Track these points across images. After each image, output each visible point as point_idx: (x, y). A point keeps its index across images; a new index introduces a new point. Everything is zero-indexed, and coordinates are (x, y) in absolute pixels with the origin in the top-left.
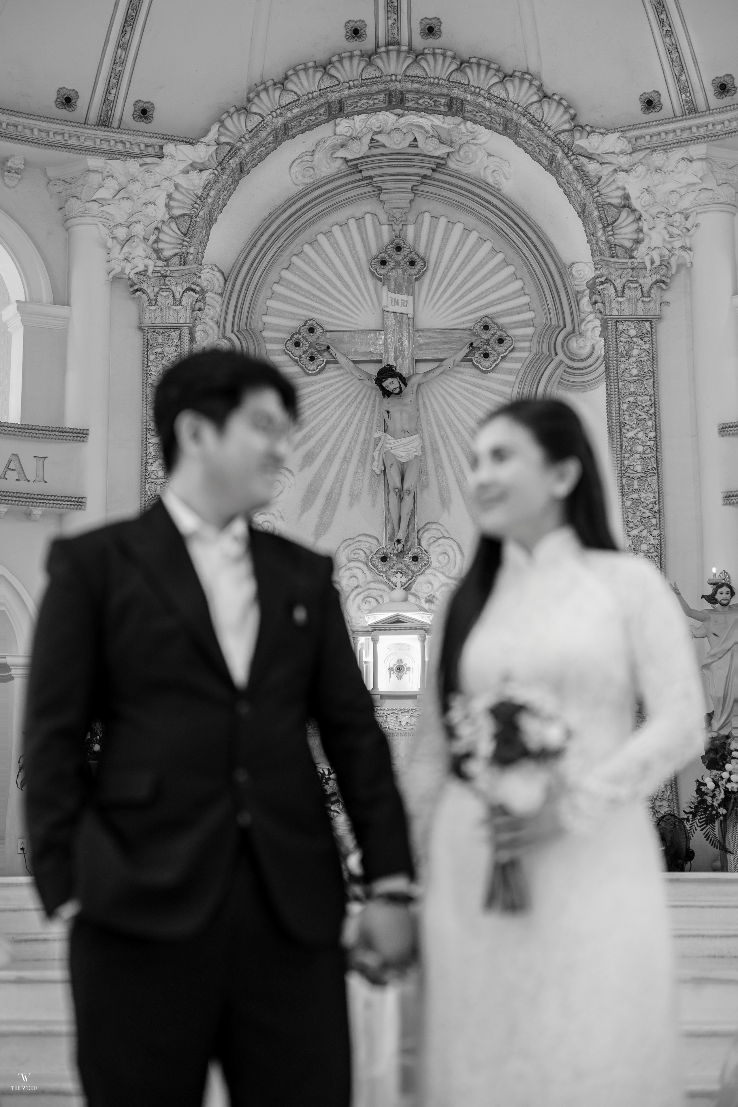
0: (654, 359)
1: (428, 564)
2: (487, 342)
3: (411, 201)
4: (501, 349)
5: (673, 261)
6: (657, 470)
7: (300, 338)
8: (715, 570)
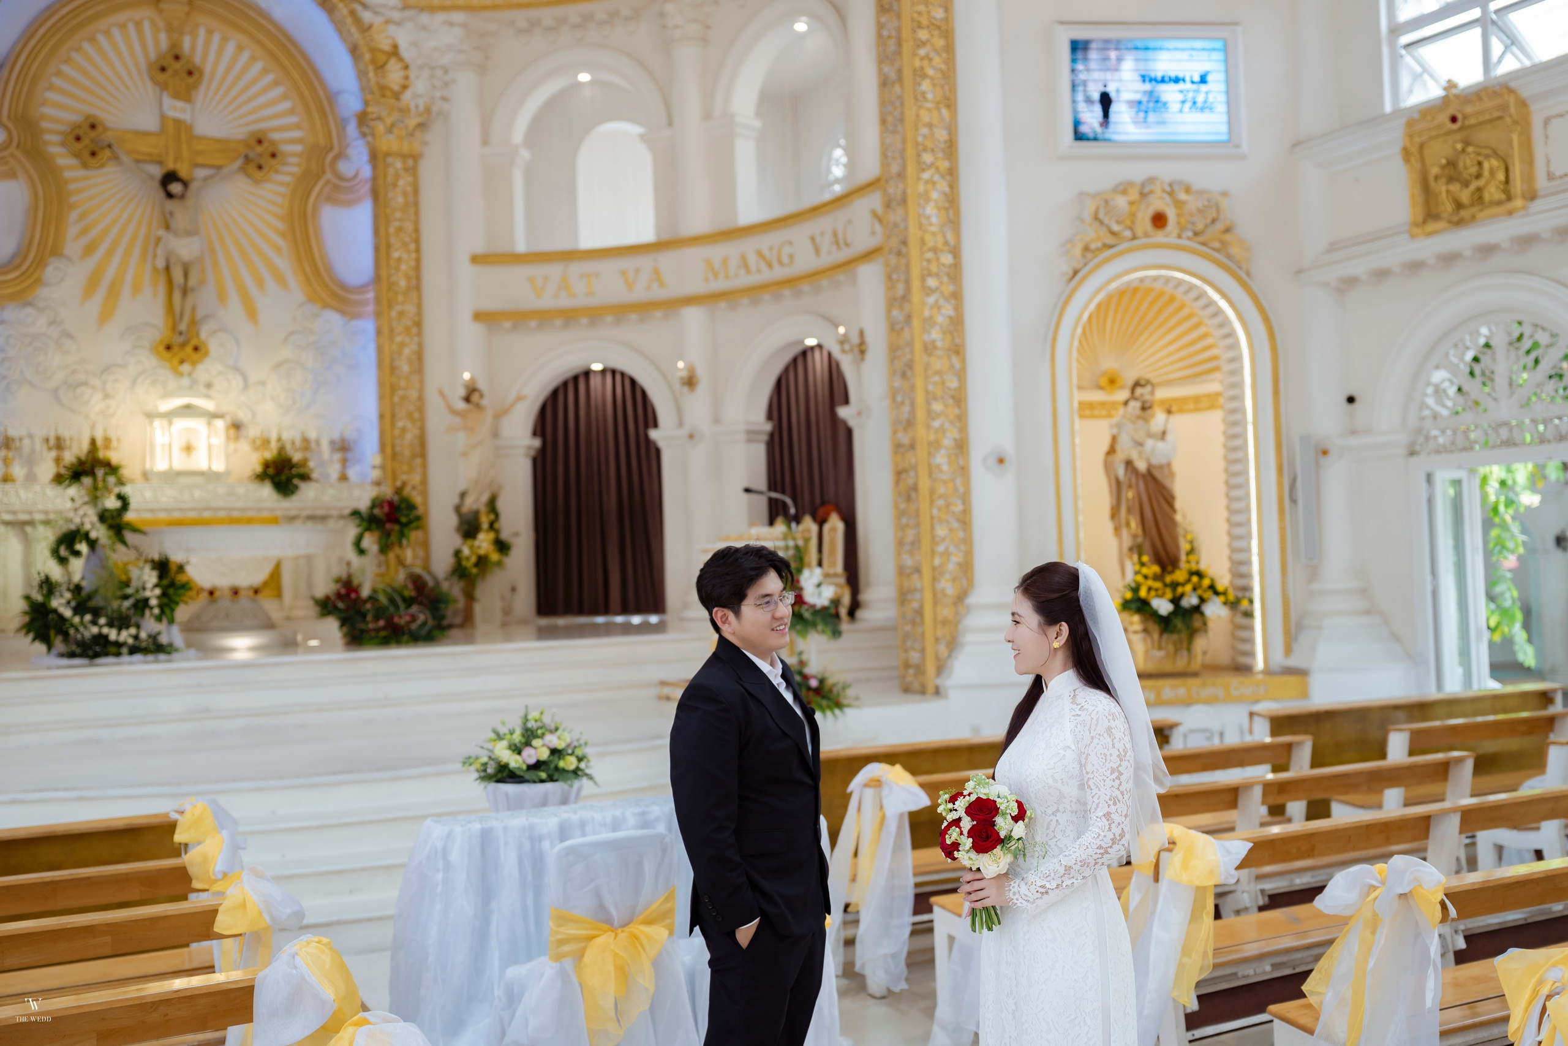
0: (416, 191)
1: (206, 354)
2: (261, 155)
3: (188, 14)
4: (273, 162)
5: (435, 109)
6: (418, 288)
7: (80, 132)
8: (467, 376)
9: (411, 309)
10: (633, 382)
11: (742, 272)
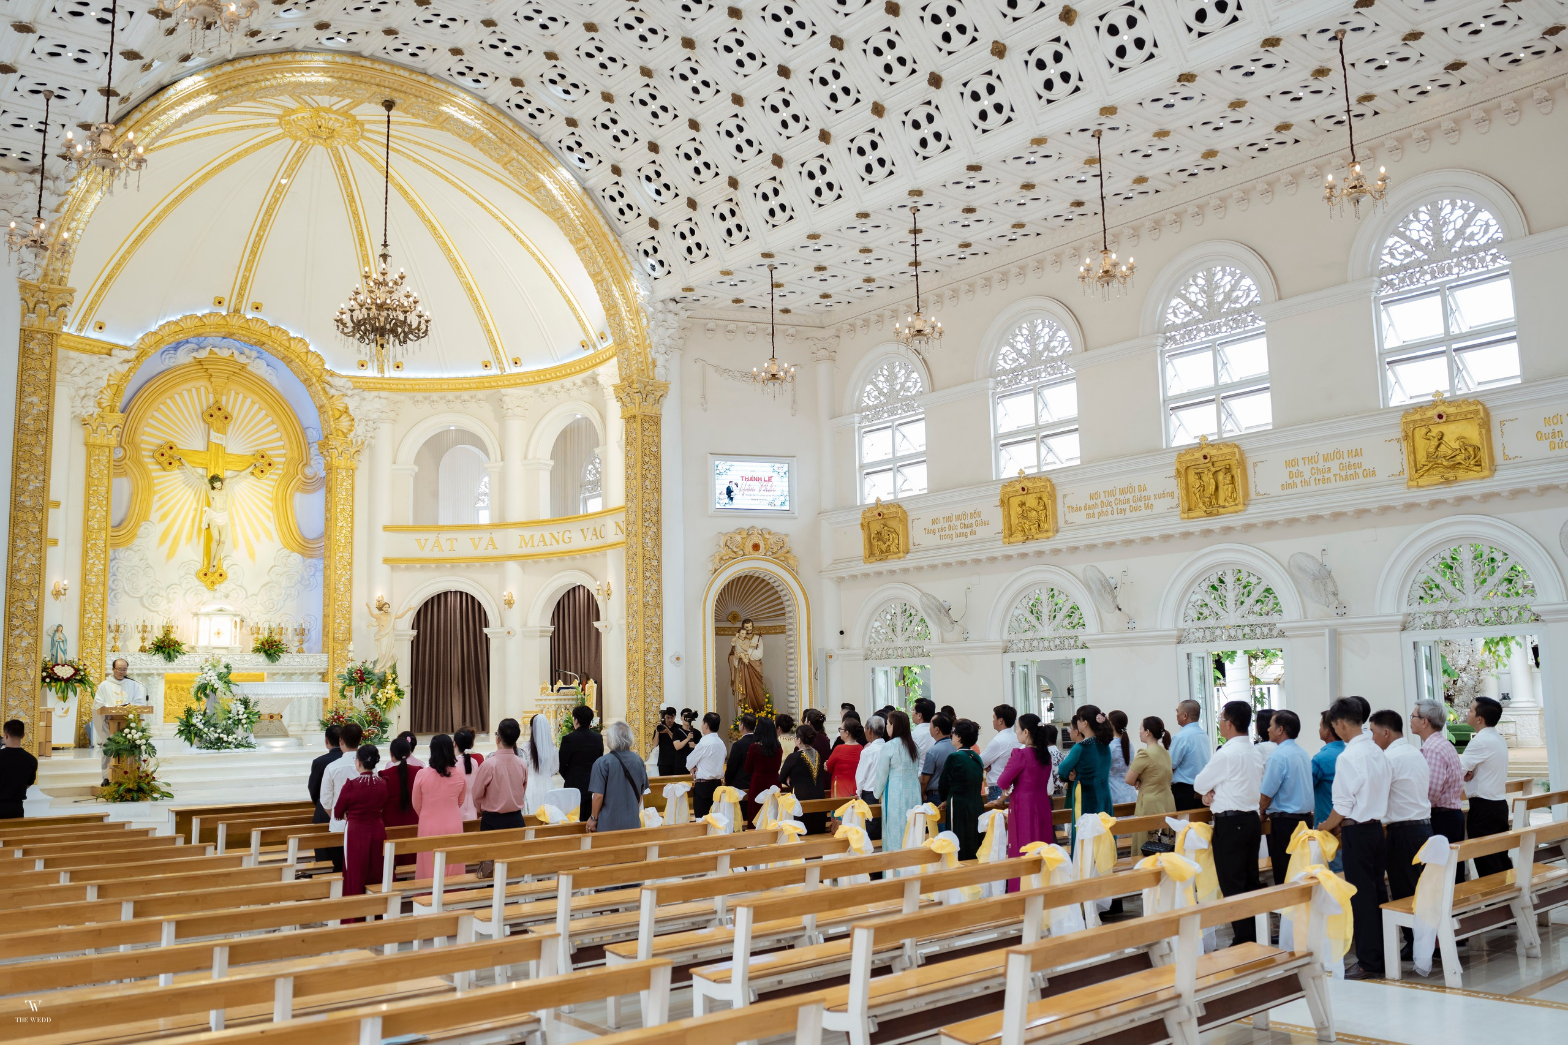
0: (353, 488)
1: (226, 579)
2: (263, 464)
3: (226, 384)
4: (269, 467)
5: (366, 442)
6: (351, 544)
7: (164, 451)
8: (379, 594)
9: (347, 555)
10: (473, 598)
11: (542, 544)
